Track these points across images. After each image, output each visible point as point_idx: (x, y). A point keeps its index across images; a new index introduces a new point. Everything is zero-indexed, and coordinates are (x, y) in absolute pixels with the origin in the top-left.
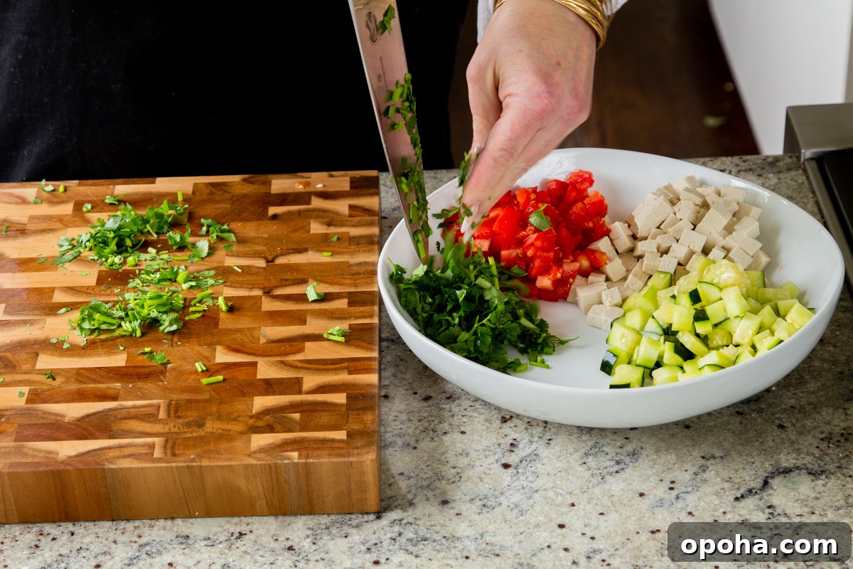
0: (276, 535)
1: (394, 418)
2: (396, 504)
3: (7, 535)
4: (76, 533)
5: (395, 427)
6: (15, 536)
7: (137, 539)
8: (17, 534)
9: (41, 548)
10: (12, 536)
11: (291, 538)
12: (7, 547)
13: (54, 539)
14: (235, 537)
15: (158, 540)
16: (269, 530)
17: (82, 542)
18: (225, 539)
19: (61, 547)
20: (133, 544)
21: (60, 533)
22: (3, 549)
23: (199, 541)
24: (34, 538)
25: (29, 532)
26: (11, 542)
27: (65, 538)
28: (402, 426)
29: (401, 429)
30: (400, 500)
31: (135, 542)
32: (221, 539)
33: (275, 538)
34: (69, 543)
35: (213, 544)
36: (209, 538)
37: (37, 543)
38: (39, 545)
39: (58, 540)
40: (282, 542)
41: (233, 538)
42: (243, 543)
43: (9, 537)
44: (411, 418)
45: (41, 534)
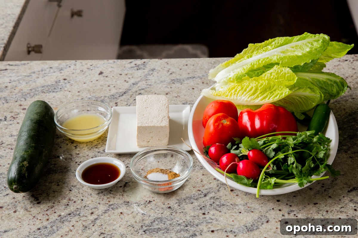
6: (59, 201)
7: (108, 203)
9: (69, 205)
11: (170, 203)
14: (147, 203)
15: (116, 203)
17: (86, 204)
20: (106, 205)
22: (54, 205)
23: (133, 204)
25: (65, 199)
27: (79, 202)
30: (214, 189)
31: (107, 204)
33: (163, 203)
34: (81, 204)
38: (69, 204)
40: (166, 205)
41: (146, 203)
42: (151, 205)
45: (70, 200)
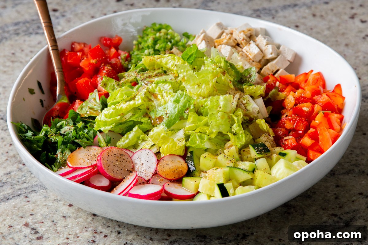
0: (271, 237)
1: (351, 152)
2: (359, 215)
3: (71, 233)
4: (122, 232)
5: (352, 159)
8: (78, 232)
10: (74, 233)
12: (71, 242)
13: (105, 236)
16: (265, 232)
18: (233, 238)
19: (112, 242)
21: (109, 232)
24: (91, 235)
26: (74, 238)
28: (357, 158)
29: (356, 160)
32: (230, 239)
35: (225, 242)
36: (221, 238)
37: (94, 239)
39: (109, 237)
43: (72, 234)
44: (364, 152)
